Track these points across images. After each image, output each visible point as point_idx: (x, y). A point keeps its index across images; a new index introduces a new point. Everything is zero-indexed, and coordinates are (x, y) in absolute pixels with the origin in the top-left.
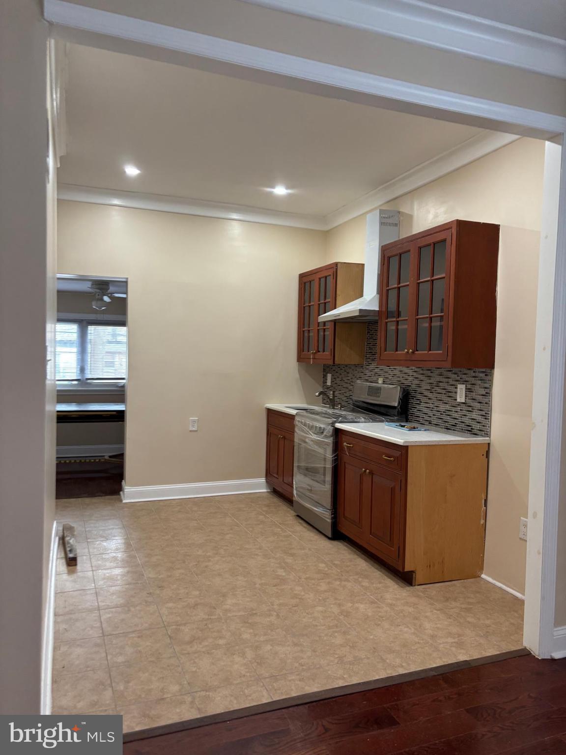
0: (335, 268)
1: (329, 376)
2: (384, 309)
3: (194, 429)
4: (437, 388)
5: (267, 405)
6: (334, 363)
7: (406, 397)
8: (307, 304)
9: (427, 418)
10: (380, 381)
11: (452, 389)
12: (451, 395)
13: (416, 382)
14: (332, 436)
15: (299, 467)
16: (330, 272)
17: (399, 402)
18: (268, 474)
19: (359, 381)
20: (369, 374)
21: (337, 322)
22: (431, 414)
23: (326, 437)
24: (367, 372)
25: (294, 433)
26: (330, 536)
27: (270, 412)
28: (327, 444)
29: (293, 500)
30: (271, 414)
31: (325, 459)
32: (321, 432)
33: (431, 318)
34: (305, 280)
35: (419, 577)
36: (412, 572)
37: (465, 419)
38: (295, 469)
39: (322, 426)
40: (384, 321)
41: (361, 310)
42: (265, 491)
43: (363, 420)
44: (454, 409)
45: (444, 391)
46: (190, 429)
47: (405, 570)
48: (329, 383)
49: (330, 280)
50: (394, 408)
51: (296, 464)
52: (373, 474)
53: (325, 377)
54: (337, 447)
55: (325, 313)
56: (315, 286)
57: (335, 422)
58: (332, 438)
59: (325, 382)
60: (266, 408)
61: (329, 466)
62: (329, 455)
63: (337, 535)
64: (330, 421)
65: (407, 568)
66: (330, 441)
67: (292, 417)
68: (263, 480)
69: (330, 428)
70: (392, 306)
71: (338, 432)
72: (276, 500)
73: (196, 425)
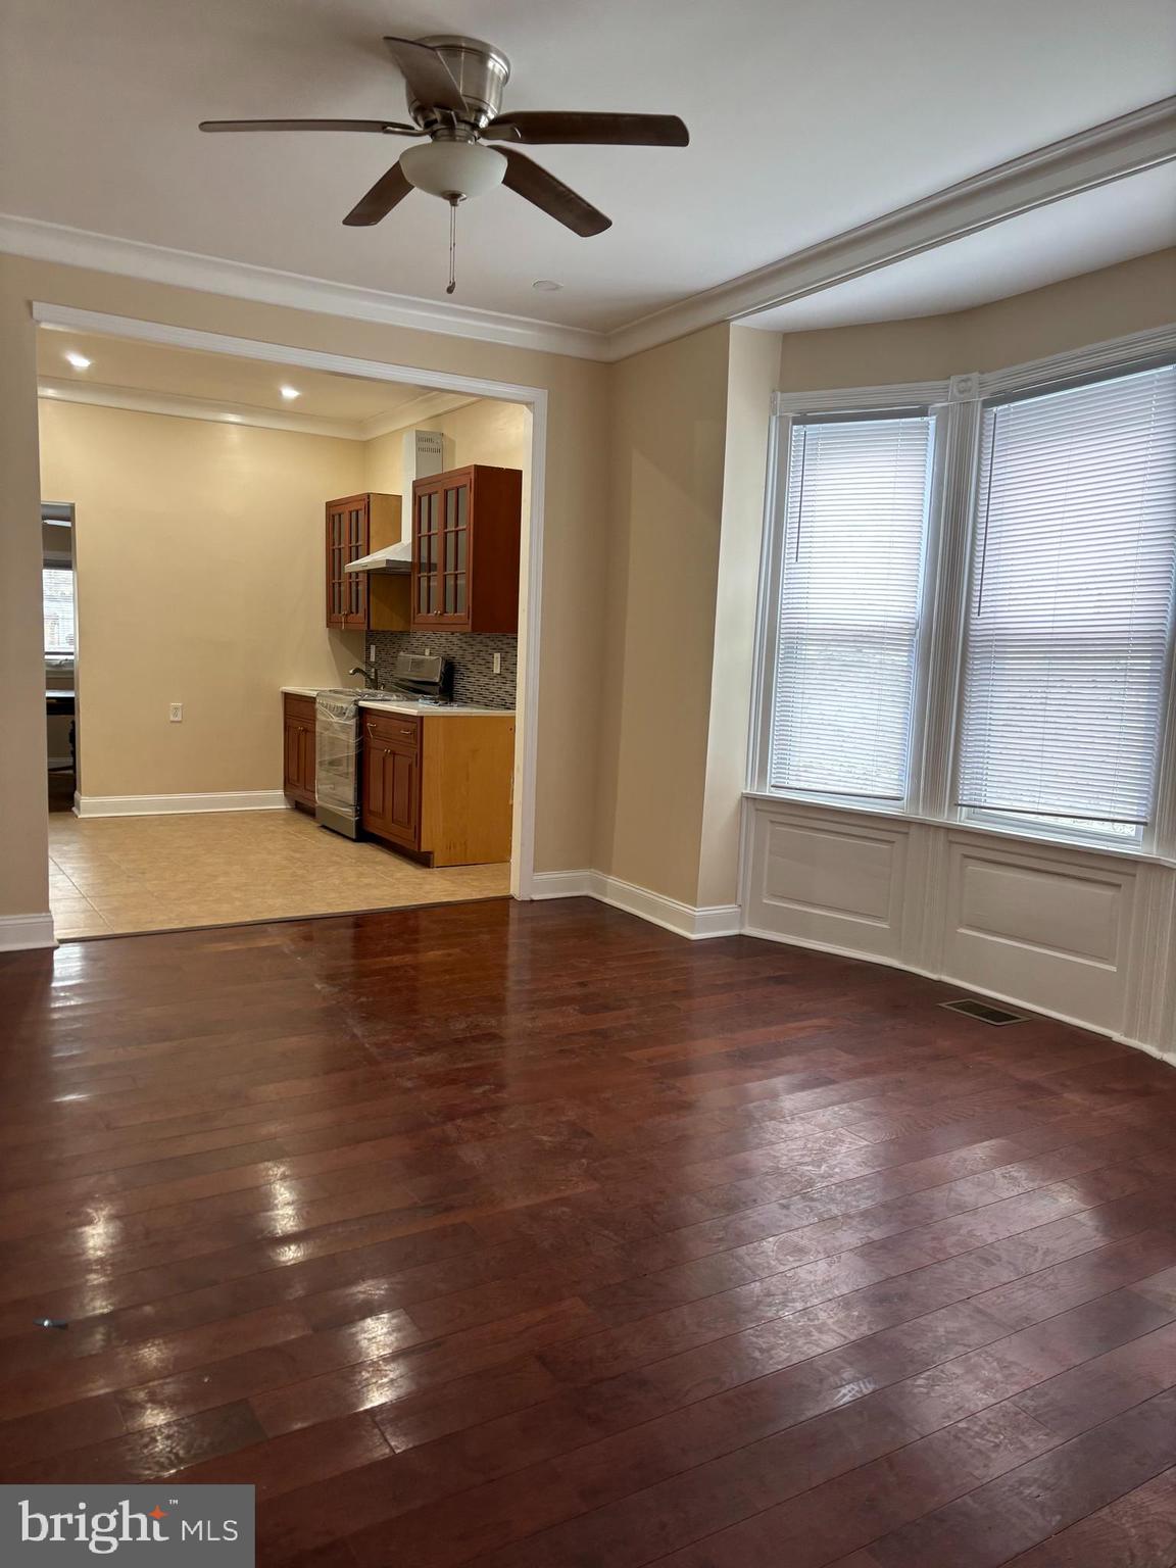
0: (367, 500)
1: (373, 648)
2: (416, 561)
3: (176, 719)
4: (477, 659)
5: (286, 688)
6: (370, 629)
7: (450, 669)
8: (336, 546)
9: (469, 695)
10: (427, 652)
11: (489, 658)
12: (489, 664)
13: (461, 652)
14: (354, 716)
15: (321, 763)
16: (361, 505)
17: (441, 678)
18: (288, 784)
19: (402, 654)
20: (416, 644)
21: (371, 574)
22: (472, 690)
23: (348, 718)
24: (414, 641)
25: (315, 721)
26: (354, 837)
27: (287, 696)
28: (349, 726)
29: (314, 809)
30: (288, 697)
31: (348, 747)
32: (341, 713)
33: (456, 575)
34: (335, 511)
35: (437, 859)
36: (430, 853)
37: (500, 693)
38: (317, 766)
39: (344, 706)
40: (416, 575)
41: (388, 561)
42: (284, 805)
43: (395, 698)
44: (491, 682)
45: (483, 662)
46: (172, 718)
47: (422, 850)
48: (373, 659)
49: (362, 514)
50: (434, 684)
51: (317, 761)
52: (394, 754)
53: (368, 649)
54: (361, 730)
55: (357, 559)
56: (345, 518)
57: (359, 700)
58: (354, 720)
59: (368, 657)
60: (284, 692)
61: (352, 753)
62: (352, 741)
63: (363, 835)
64: (354, 699)
65: (424, 848)
66: (352, 722)
67: (312, 700)
68: (281, 792)
69: (353, 707)
70: (424, 560)
71: (362, 713)
72: (297, 815)
73: (180, 713)
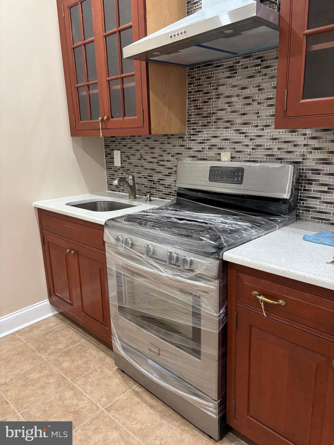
1: (116, 154)
5: (36, 203)
6: (150, 133)
17: (291, 191)
20: (197, 147)
24: (192, 144)
42: (51, 314)
50: (284, 201)
53: (109, 156)
60: (35, 207)
